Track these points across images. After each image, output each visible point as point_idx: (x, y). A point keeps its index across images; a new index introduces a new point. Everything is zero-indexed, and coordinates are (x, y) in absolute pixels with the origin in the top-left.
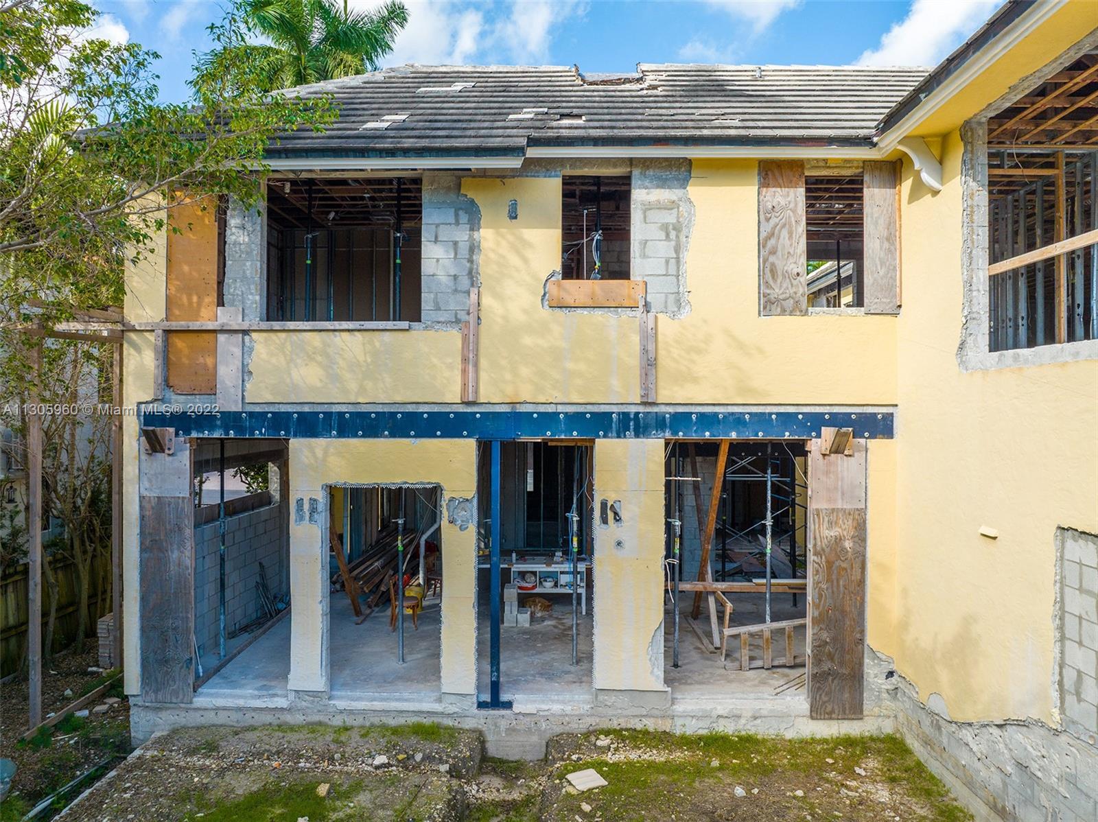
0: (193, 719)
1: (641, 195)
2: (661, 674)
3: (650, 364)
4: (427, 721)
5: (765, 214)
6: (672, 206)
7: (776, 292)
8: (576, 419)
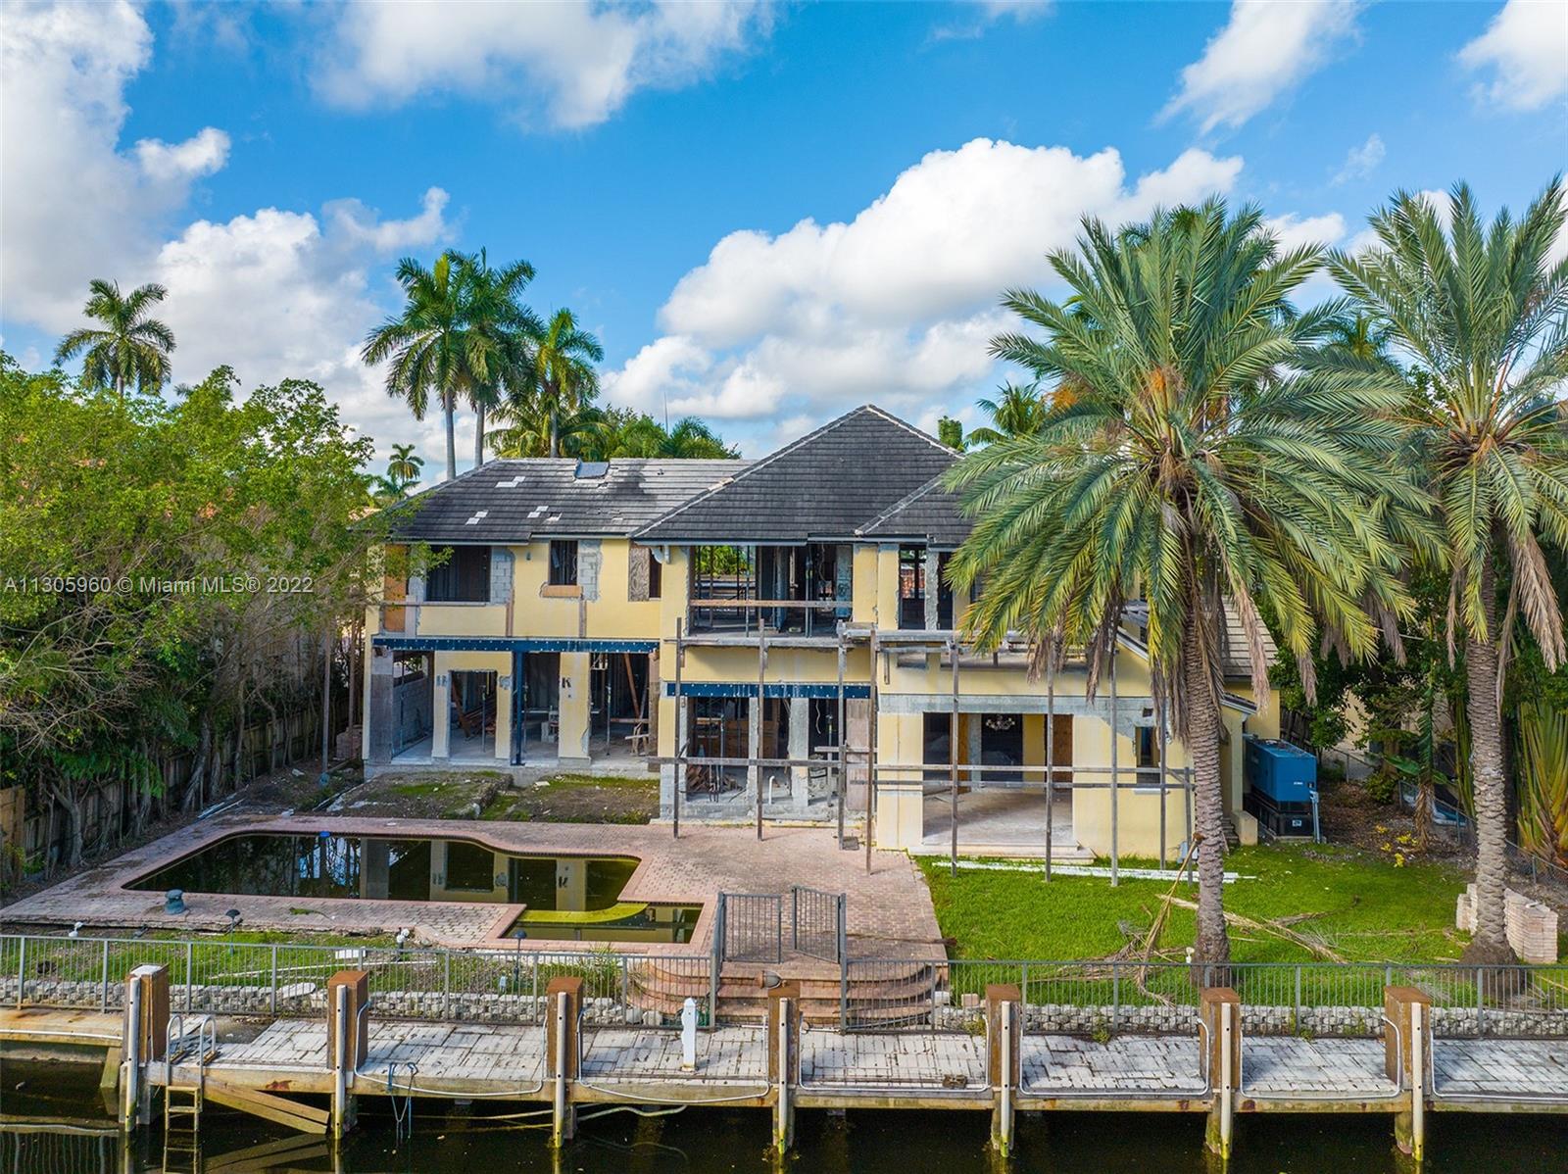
0: (391, 770)
1: (582, 550)
2: (586, 751)
3: (583, 621)
4: (489, 770)
5: (632, 559)
6: (595, 555)
7: (636, 591)
8: (553, 644)
